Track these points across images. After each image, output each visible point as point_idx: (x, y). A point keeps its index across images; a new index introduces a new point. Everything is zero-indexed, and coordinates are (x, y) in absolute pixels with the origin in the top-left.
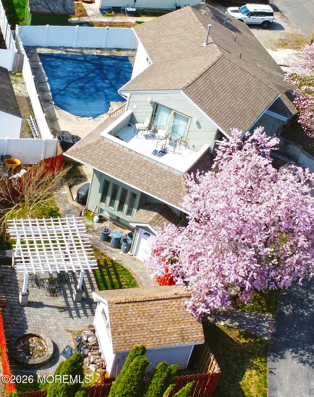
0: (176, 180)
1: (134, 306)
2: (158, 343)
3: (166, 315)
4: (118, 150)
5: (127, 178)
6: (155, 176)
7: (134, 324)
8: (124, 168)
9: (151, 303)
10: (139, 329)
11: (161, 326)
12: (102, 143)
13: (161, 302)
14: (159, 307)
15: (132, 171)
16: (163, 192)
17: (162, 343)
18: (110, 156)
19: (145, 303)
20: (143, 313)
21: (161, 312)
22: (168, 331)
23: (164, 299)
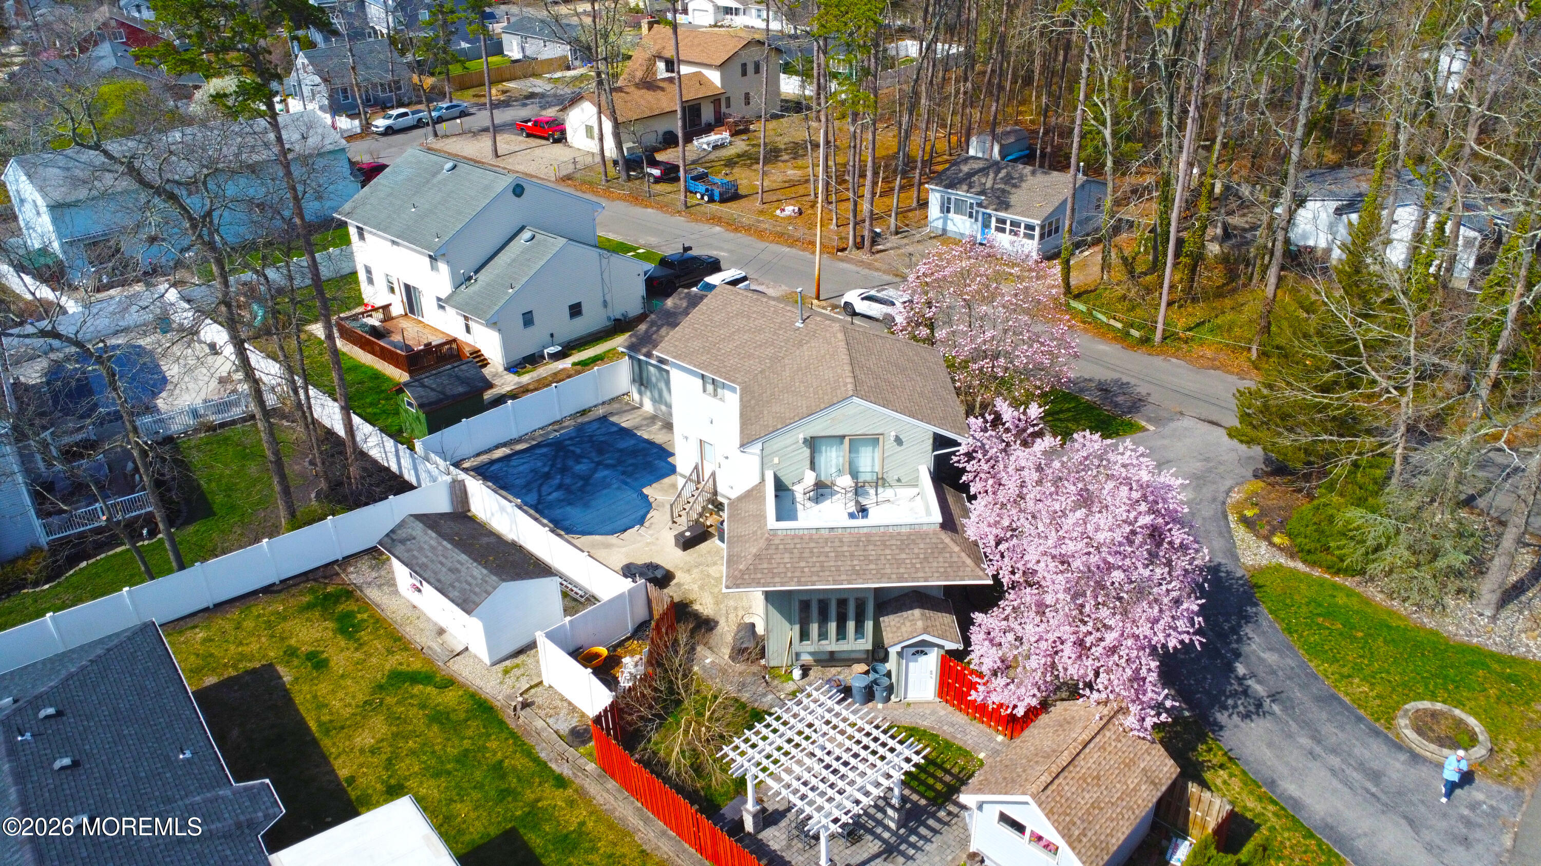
0: (934, 541)
1: (1066, 777)
2: (1132, 817)
3: (1112, 763)
4: (811, 539)
5: (854, 577)
6: (897, 552)
7: (1085, 808)
8: (840, 563)
9: (1082, 756)
10: (1097, 812)
11: (1118, 786)
12: (777, 542)
13: (1092, 745)
14: (1096, 756)
15: (855, 562)
16: (927, 569)
17: (1137, 812)
18: (805, 555)
19: (1076, 762)
20: (1085, 781)
21: (1103, 763)
22: (1131, 786)
23: (1093, 738)
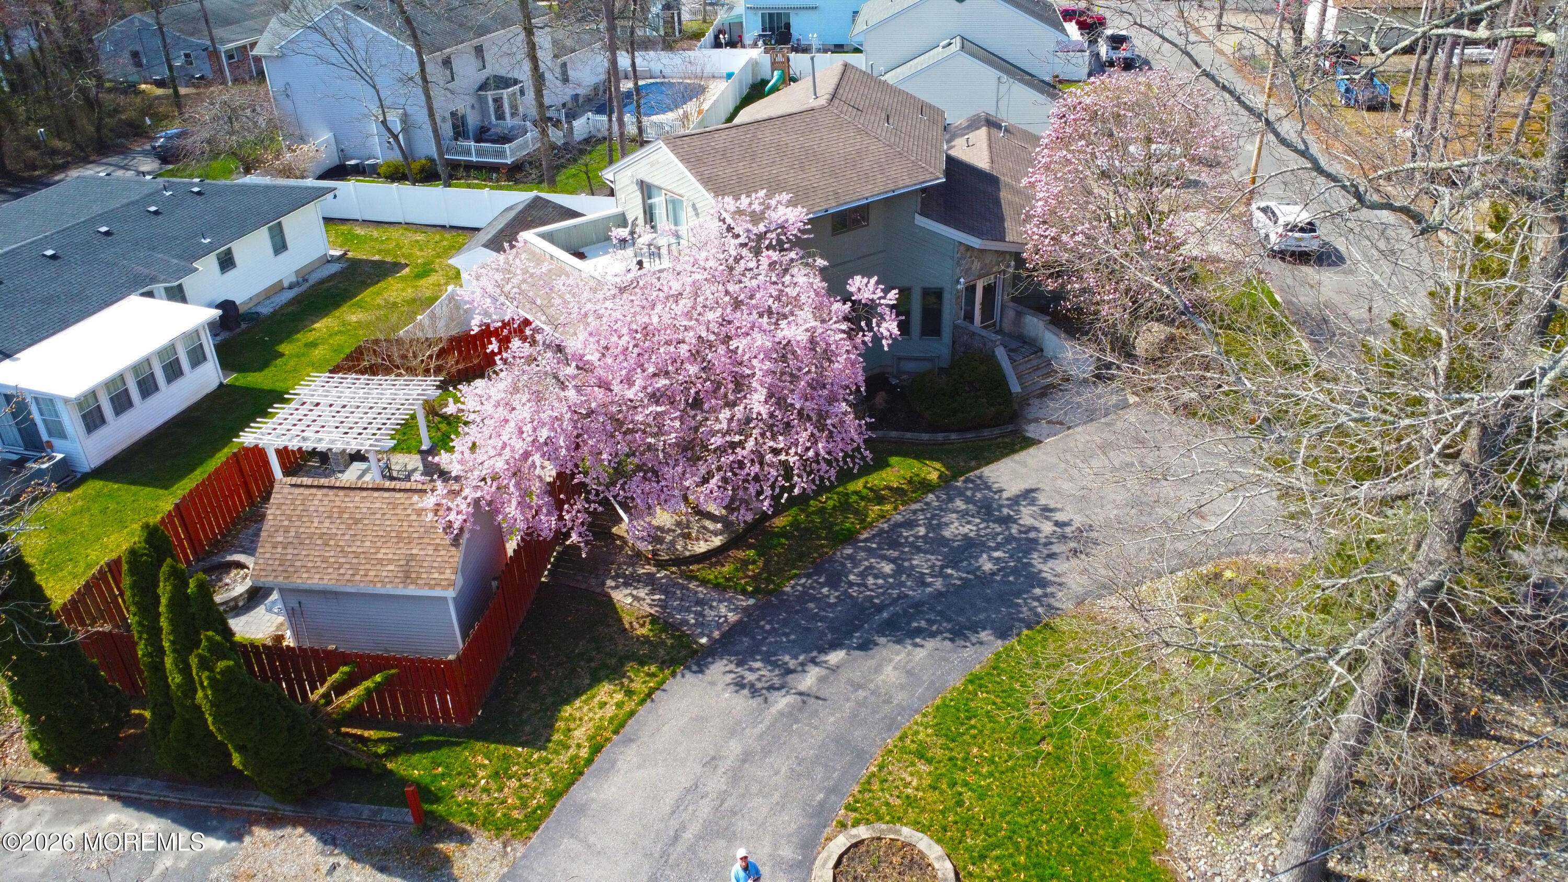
1: (326, 495)
2: (347, 577)
3: (388, 523)
7: (312, 530)
9: (365, 494)
10: (319, 542)
11: (368, 544)
13: (386, 494)
14: (378, 505)
17: (358, 578)
19: (352, 493)
20: (341, 512)
